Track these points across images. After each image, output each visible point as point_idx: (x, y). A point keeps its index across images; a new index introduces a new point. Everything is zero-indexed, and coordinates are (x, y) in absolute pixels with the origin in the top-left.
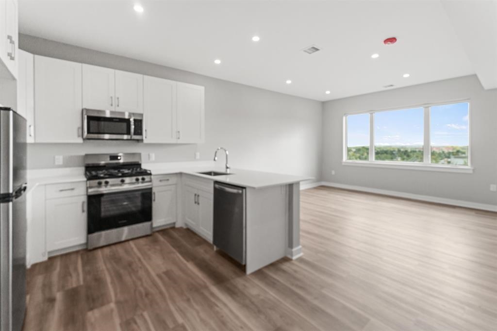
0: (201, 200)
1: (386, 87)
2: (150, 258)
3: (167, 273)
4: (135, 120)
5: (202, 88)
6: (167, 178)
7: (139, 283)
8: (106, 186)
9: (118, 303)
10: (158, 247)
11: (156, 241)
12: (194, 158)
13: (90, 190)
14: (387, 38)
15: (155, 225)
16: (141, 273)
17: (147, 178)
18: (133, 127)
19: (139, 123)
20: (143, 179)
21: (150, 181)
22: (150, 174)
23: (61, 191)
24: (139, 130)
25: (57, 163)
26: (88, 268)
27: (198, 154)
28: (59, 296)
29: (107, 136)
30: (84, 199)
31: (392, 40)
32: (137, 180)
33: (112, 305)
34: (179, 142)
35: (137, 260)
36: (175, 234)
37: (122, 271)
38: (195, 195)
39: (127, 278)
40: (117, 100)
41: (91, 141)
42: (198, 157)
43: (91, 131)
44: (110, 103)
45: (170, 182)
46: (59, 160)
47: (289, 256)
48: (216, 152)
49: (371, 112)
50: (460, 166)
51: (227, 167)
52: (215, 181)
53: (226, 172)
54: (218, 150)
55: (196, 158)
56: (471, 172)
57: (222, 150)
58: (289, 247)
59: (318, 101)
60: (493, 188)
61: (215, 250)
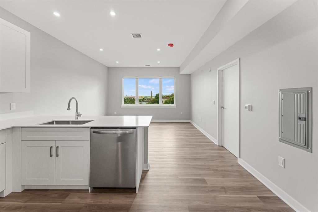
1: (146, 65)
14: (170, 43)
27: (14, 105)
31: (171, 45)
42: (14, 107)
47: (145, 169)
48: (70, 102)
49: (137, 77)
50: (172, 105)
51: (78, 115)
52: (92, 128)
53: (77, 120)
54: (71, 100)
55: (12, 109)
56: (176, 107)
57: (73, 100)
58: (144, 163)
59: (106, 66)
60: (182, 113)
61: (90, 192)
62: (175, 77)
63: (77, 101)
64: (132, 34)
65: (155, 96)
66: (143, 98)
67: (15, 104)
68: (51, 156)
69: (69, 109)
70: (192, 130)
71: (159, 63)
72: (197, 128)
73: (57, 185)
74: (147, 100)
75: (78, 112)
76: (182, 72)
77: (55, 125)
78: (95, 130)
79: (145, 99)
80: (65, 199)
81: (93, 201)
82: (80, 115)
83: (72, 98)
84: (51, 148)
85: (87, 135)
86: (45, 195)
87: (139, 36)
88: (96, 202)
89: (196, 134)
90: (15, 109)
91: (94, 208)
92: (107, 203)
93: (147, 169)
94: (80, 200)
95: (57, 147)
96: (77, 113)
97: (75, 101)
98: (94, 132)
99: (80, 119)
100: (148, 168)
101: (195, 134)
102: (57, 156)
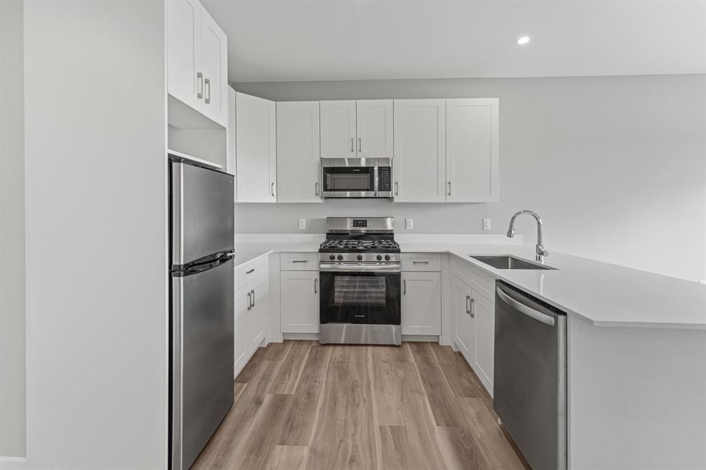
0: (476, 310)
2: (382, 390)
3: (396, 431)
4: (380, 169)
5: (495, 101)
6: (426, 260)
7: (351, 430)
8: (340, 262)
9: (313, 451)
10: (401, 373)
11: (402, 360)
12: (482, 229)
13: (322, 266)
15: (405, 332)
16: (362, 411)
17: (393, 257)
18: (376, 179)
19: (386, 172)
20: (387, 258)
21: (398, 262)
22: (398, 251)
23: (294, 262)
24: (386, 184)
25: (301, 228)
26: (309, 371)
27: (489, 223)
28: (267, 399)
29: (348, 194)
30: (317, 276)
32: (379, 258)
33: (305, 451)
34: (450, 200)
35: (365, 382)
36: (435, 357)
37: (340, 395)
38: (468, 297)
39: (341, 411)
40: (358, 142)
41: (331, 200)
42: (489, 226)
43: (329, 188)
44: (351, 148)
45: (430, 267)
46: (303, 224)
48: (513, 218)
51: (539, 251)
53: (535, 262)
55: (485, 228)
67: (490, 220)
80: (465, 398)
81: (482, 438)
88: (481, 443)
90: (489, 228)
91: (465, 446)
92: (489, 463)
94: (474, 416)
95: (472, 301)
97: (536, 222)
102: (472, 316)
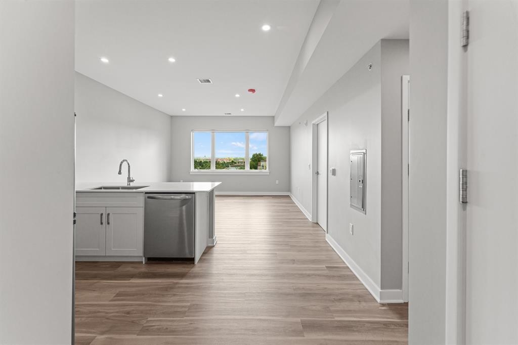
14: (251, 89)
31: (253, 91)
47: (210, 245)
49: (213, 131)
50: (263, 170)
51: (130, 180)
52: (146, 193)
53: (129, 186)
54: (122, 162)
56: (268, 174)
57: (125, 162)
58: (209, 238)
59: (168, 115)
60: (277, 182)
61: (144, 263)
62: (268, 130)
63: (128, 164)
64: (198, 80)
65: (251, 157)
66: (233, 161)
68: (102, 223)
69: (120, 173)
70: (287, 205)
71: (242, 111)
72: (295, 202)
73: (108, 256)
74: (238, 164)
75: (131, 176)
76: (277, 124)
77: (103, 190)
78: (151, 196)
79: (235, 163)
81: (148, 270)
82: (132, 181)
83: (124, 161)
84: (102, 215)
85: (141, 201)
86: (95, 266)
87: (208, 81)
89: (291, 210)
91: (149, 275)
92: (162, 271)
93: (212, 245)
94: (133, 269)
95: (108, 214)
96: (129, 178)
98: (149, 197)
99: (132, 184)
100: (213, 243)
101: (288, 210)
102: (108, 223)
